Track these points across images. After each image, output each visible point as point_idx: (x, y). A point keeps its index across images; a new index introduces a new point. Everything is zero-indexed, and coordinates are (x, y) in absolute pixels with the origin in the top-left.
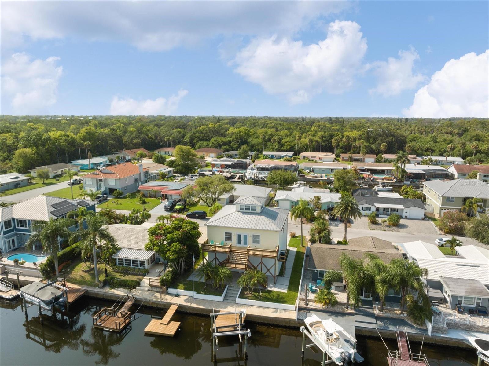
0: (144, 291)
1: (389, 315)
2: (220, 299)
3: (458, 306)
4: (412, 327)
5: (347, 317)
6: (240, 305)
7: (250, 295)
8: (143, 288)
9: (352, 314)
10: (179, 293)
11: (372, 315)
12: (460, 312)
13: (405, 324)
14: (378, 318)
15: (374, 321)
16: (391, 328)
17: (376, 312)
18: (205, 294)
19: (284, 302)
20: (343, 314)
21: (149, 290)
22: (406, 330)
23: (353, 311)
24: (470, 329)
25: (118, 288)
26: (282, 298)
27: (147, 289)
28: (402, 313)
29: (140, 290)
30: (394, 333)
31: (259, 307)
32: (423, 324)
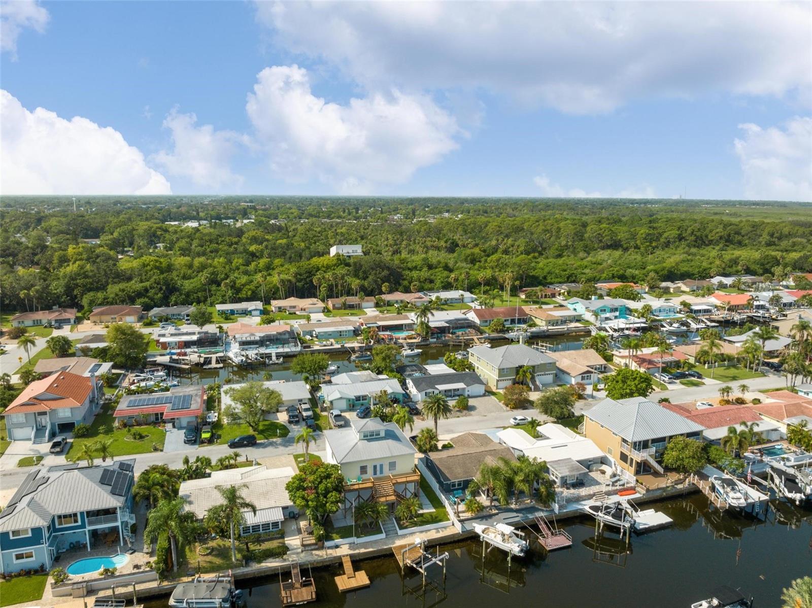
0: (298, 553)
1: (523, 506)
2: (383, 536)
3: (565, 483)
4: (542, 510)
5: (494, 518)
6: (404, 536)
7: (407, 524)
8: (295, 551)
9: (497, 514)
10: (338, 544)
11: (511, 510)
12: (568, 488)
13: (538, 510)
14: (517, 511)
15: (515, 514)
16: (531, 516)
17: (513, 506)
18: (366, 536)
19: (440, 521)
20: (491, 516)
21: (302, 551)
22: (541, 514)
23: (497, 511)
24: (578, 499)
25: (265, 560)
26: (436, 517)
27: (300, 550)
28: (531, 502)
29: (294, 554)
30: (533, 520)
31: (421, 532)
32: (549, 506)
